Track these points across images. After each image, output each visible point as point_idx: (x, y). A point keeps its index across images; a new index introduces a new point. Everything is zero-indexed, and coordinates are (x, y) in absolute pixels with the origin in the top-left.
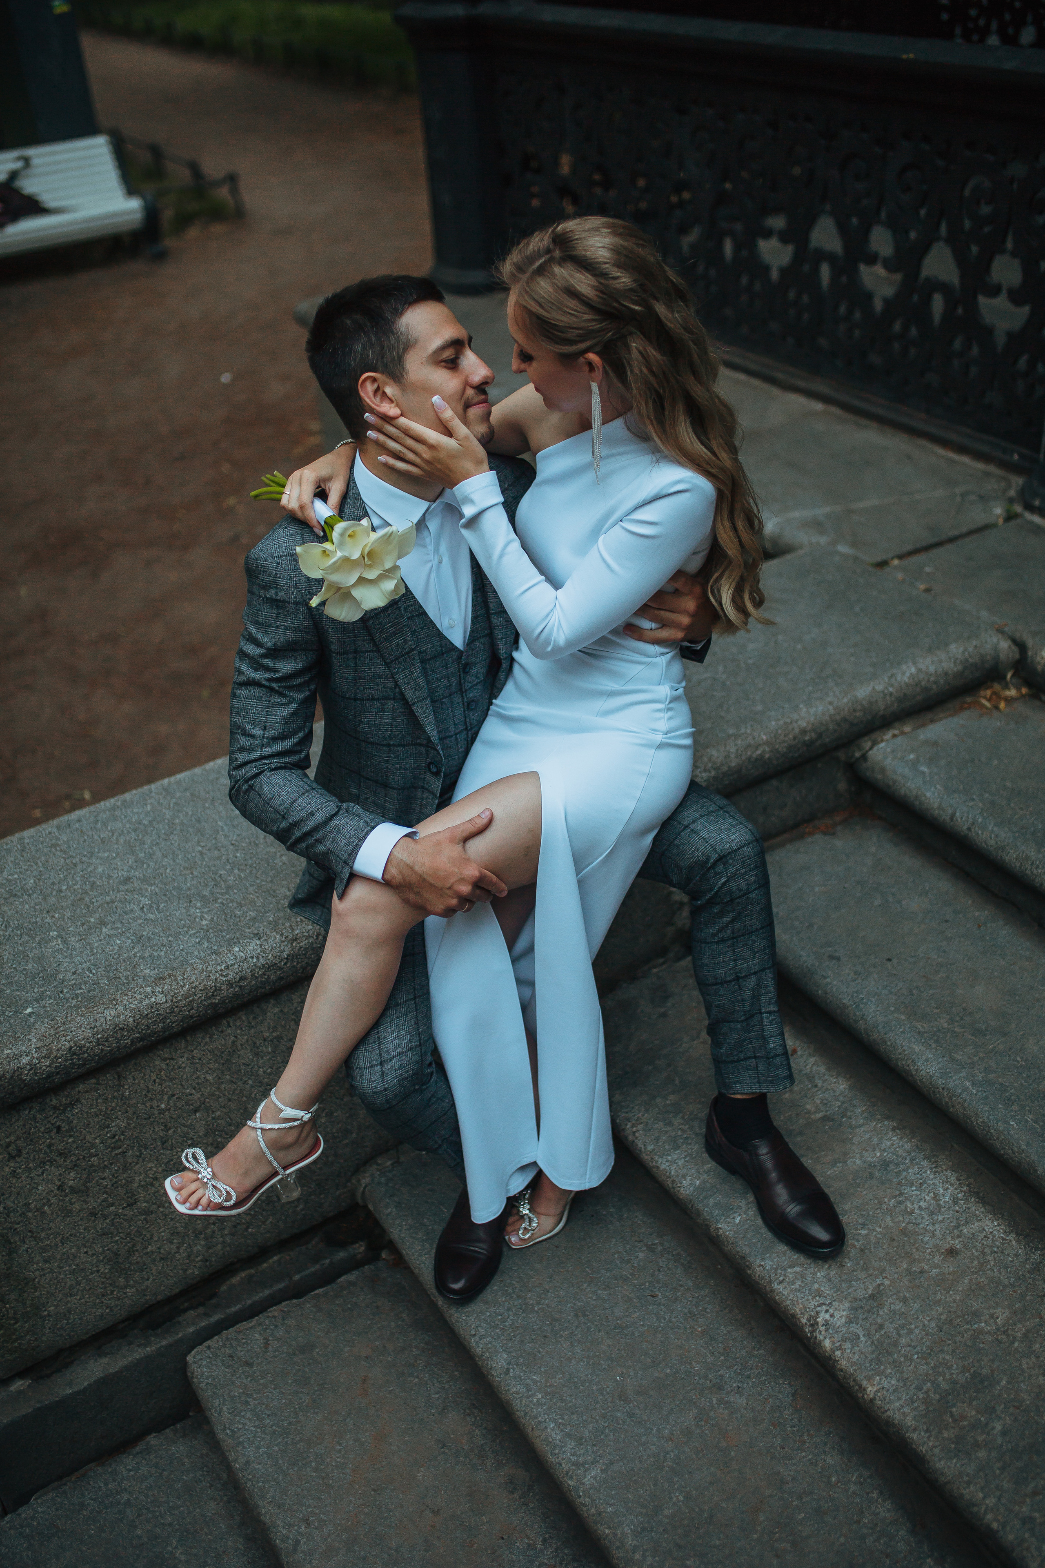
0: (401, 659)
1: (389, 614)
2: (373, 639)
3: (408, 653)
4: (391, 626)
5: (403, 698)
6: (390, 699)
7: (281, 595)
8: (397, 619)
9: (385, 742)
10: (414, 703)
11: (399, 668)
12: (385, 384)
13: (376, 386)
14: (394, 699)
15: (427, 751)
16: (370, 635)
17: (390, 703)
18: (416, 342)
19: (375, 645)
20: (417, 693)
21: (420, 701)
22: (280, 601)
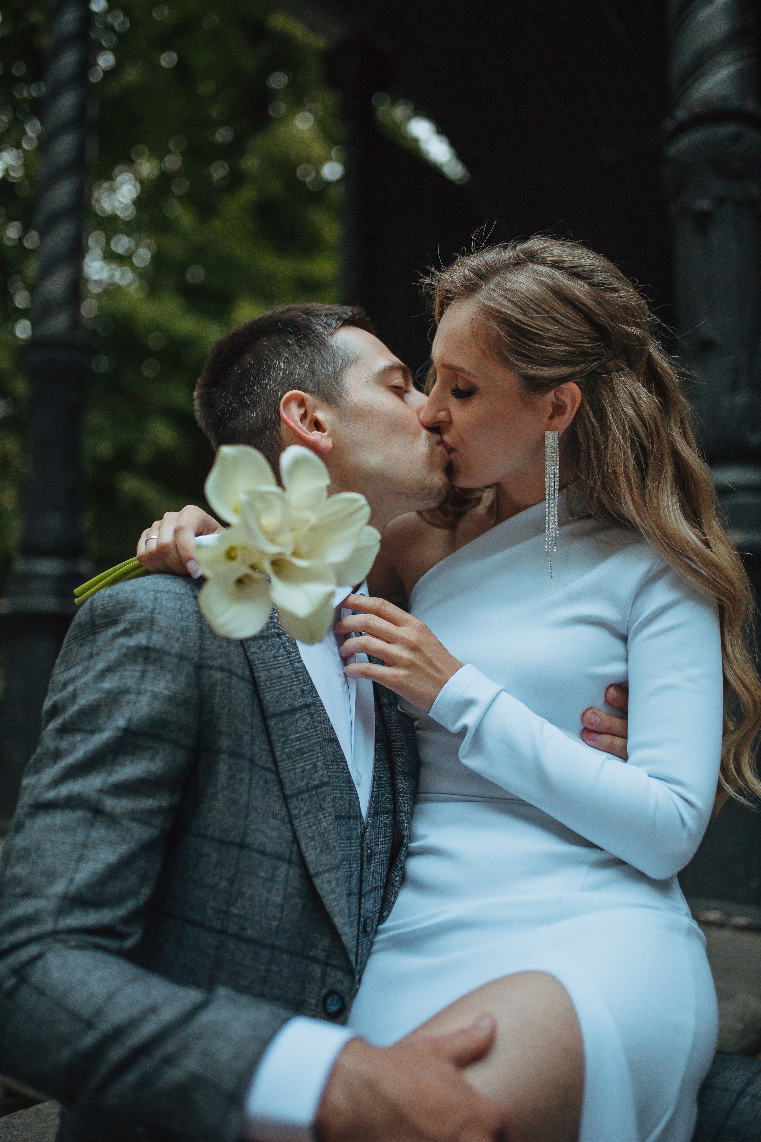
0: (305, 796)
1: (297, 721)
2: (272, 752)
3: (316, 787)
4: (298, 739)
5: (303, 864)
6: (283, 860)
7: (157, 640)
8: (307, 730)
9: (269, 941)
10: (317, 874)
11: (301, 809)
12: (315, 408)
13: (302, 411)
14: (289, 862)
15: (324, 974)
16: (270, 743)
17: (283, 867)
18: (357, 359)
19: (275, 762)
20: (323, 858)
21: (328, 871)
22: (154, 650)
